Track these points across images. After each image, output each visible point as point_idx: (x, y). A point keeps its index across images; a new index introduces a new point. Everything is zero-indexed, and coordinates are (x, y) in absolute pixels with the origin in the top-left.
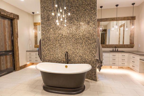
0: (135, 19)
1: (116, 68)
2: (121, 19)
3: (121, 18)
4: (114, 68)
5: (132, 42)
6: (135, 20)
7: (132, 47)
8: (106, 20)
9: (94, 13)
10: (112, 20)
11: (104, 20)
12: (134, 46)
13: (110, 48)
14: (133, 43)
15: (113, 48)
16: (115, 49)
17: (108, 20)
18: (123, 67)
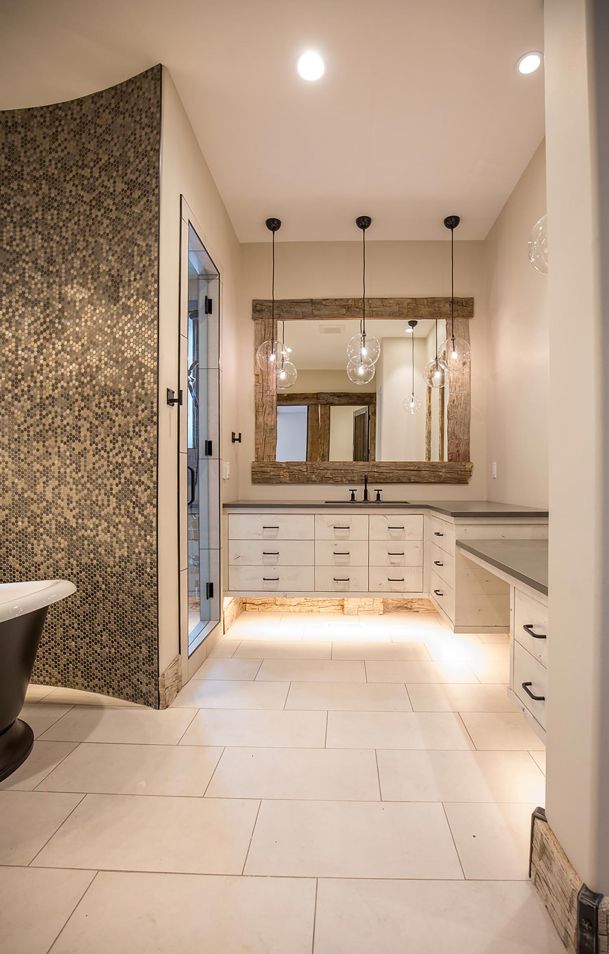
0: (471, 315)
1: (371, 612)
2: (396, 308)
3: (399, 302)
4: (357, 612)
5: (462, 449)
6: (471, 322)
7: (462, 478)
8: (308, 309)
9: (148, 216)
10: (344, 311)
11: (298, 309)
12: (474, 473)
13: (336, 483)
14: (467, 457)
15: (351, 482)
16: (366, 491)
17: (325, 311)
18: (415, 605)
